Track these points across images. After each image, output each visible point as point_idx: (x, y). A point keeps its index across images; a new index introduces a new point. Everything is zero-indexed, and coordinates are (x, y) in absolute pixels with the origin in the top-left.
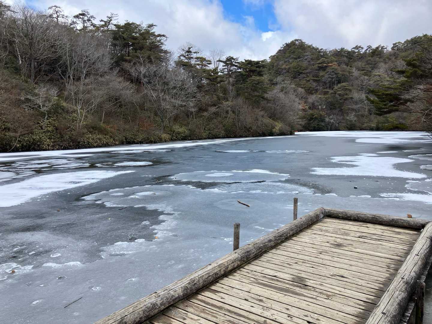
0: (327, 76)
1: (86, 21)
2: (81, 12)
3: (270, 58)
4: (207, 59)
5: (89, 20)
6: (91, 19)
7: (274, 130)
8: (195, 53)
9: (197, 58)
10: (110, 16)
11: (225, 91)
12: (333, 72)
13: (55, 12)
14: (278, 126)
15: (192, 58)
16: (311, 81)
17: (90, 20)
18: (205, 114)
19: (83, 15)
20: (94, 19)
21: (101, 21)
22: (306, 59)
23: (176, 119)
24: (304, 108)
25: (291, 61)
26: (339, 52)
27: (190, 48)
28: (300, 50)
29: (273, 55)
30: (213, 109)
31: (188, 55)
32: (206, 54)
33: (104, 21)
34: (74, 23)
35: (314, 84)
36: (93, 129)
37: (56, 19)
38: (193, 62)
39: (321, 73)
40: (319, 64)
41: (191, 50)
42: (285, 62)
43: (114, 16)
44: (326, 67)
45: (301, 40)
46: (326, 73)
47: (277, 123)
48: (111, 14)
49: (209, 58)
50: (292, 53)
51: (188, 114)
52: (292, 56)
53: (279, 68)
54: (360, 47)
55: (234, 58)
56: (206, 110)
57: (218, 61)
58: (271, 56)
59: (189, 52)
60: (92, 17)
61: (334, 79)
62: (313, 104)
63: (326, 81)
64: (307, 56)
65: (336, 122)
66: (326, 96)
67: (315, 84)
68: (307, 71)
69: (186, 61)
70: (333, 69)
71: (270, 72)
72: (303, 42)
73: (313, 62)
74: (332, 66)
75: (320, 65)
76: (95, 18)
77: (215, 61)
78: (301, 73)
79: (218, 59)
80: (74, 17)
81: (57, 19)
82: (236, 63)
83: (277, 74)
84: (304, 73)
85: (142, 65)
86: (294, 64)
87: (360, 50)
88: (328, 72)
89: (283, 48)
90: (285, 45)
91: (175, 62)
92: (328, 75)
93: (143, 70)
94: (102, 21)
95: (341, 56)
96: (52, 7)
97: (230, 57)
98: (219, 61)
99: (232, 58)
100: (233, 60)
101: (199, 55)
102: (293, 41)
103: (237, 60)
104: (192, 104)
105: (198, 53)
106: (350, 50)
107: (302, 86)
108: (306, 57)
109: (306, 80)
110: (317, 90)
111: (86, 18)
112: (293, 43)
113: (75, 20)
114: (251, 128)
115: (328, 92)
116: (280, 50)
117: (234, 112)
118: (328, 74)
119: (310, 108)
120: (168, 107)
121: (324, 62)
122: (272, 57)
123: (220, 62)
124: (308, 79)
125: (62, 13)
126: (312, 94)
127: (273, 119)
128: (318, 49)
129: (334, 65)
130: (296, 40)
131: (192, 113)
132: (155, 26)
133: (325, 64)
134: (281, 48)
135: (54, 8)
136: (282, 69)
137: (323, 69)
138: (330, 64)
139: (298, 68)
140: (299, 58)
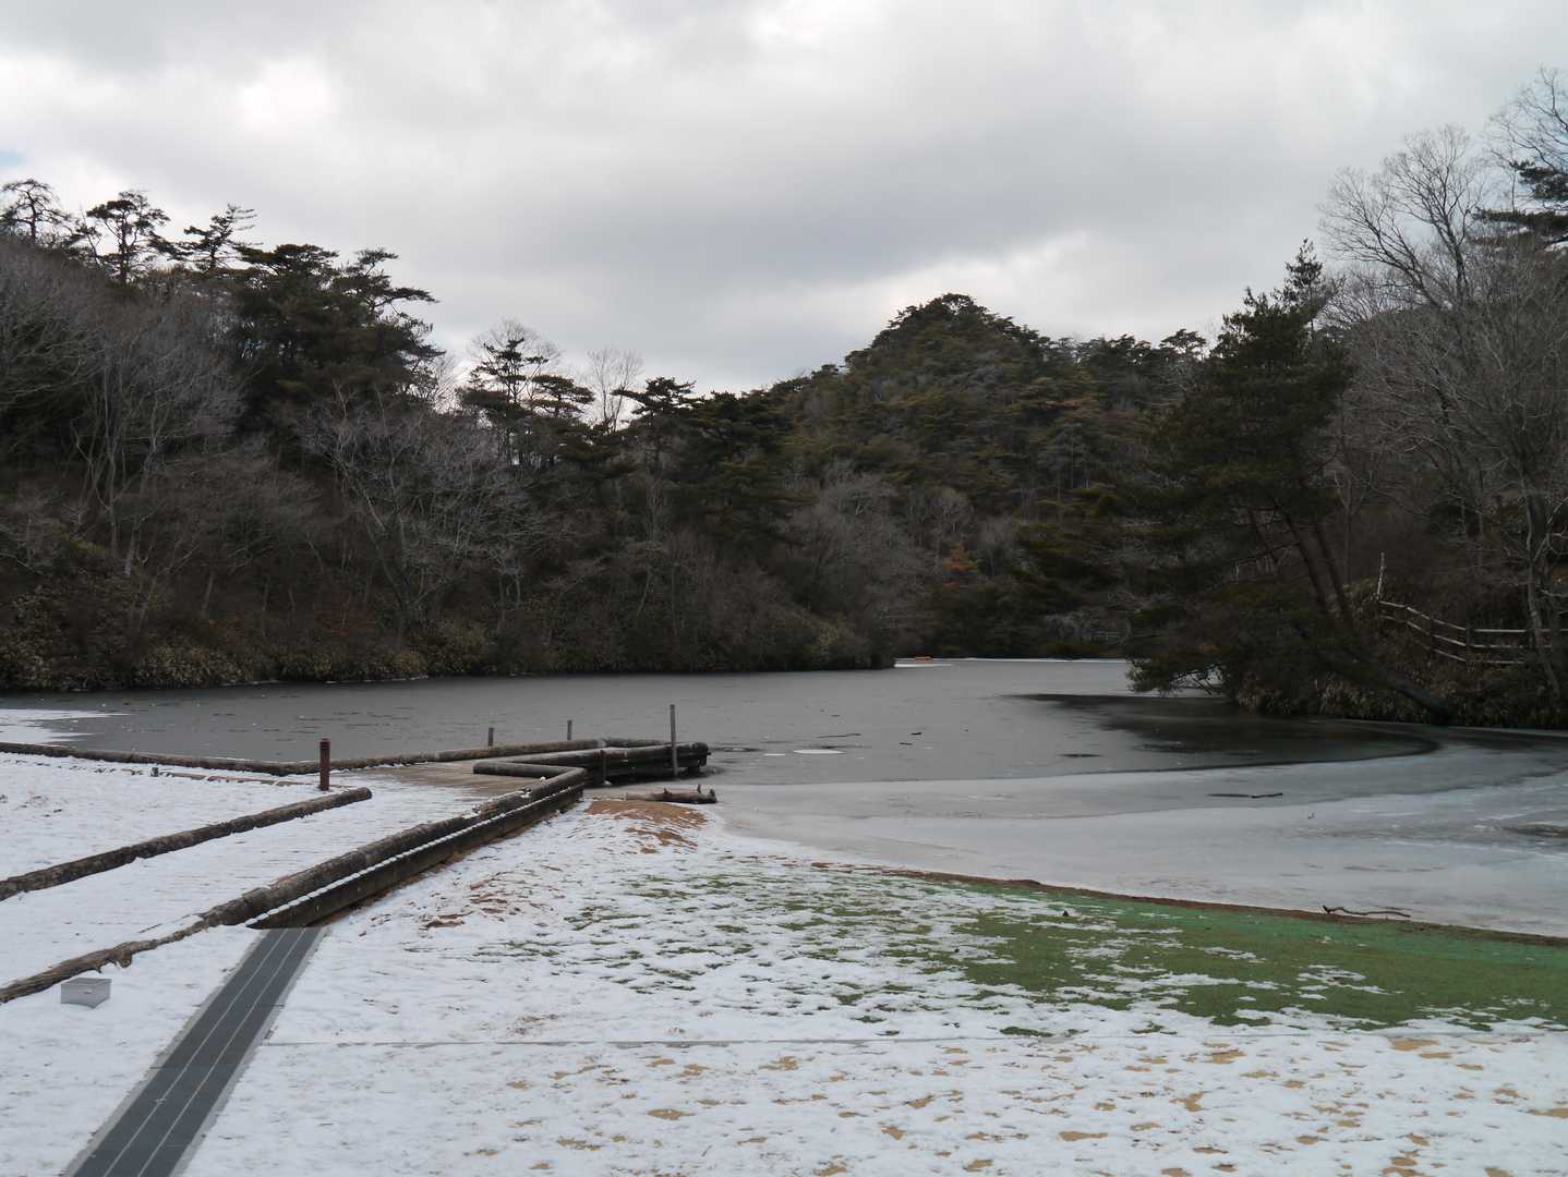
0: (1052, 448)
1: (134, 230)
2: (116, 198)
3: (847, 359)
4: (577, 384)
5: (142, 224)
6: (153, 223)
7: (813, 648)
8: (532, 360)
9: (540, 379)
10: (222, 215)
11: (637, 503)
12: (1077, 432)
13: (28, 201)
14: (830, 634)
15: (523, 378)
16: (994, 464)
17: (147, 224)
18: (558, 583)
19: (123, 205)
20: (162, 223)
21: (187, 232)
22: (981, 378)
23: (452, 598)
24: (960, 567)
25: (922, 379)
26: (1114, 351)
27: (513, 344)
28: (960, 342)
29: (860, 348)
30: (588, 567)
31: (505, 369)
32: (573, 366)
33: (201, 233)
34: (87, 232)
35: (1006, 475)
36: (174, 626)
37: (29, 226)
38: (525, 391)
39: (1036, 434)
40: (1029, 397)
41: (518, 349)
42: (902, 383)
43: (241, 215)
44: (1056, 410)
45: (967, 298)
46: (1052, 436)
47: (825, 625)
48: (227, 209)
49: (586, 379)
50: (930, 348)
51: (494, 583)
52: (928, 362)
53: (876, 407)
54: (1192, 337)
55: (678, 383)
56: (561, 570)
57: (616, 393)
58: (854, 353)
59: (511, 355)
60: (157, 214)
61: (1079, 460)
62: (998, 552)
63: (1051, 465)
64: (987, 363)
65: (1082, 626)
66: (1044, 525)
67: (1007, 477)
68: (983, 423)
69: (500, 387)
70: (1077, 420)
71: (842, 417)
72: (976, 308)
73: (1004, 391)
74: (1074, 408)
75: (1032, 403)
76: (167, 219)
77: (609, 390)
78: (959, 430)
79: (616, 386)
80: (90, 214)
81: (32, 224)
82: (682, 401)
83: (868, 427)
84: (971, 433)
85: (341, 418)
86: (934, 394)
87: (1194, 350)
88: (1060, 431)
89: (898, 326)
90: (907, 315)
91: (458, 391)
92: (1060, 443)
93: (345, 431)
94: (193, 230)
95: (1121, 369)
96: (19, 184)
97: (661, 379)
98: (621, 392)
99: (670, 384)
100: (671, 392)
101: (546, 370)
102: (937, 301)
103: (688, 392)
104: (506, 553)
105: (546, 361)
106: (1155, 346)
107: (960, 482)
108: (981, 370)
109: (976, 457)
110: (1016, 501)
111: (132, 218)
112: (938, 309)
113: (90, 222)
114: (726, 637)
115: (1054, 507)
116: (885, 333)
117: (665, 579)
118: (1058, 438)
119: (986, 568)
120: (424, 561)
121: (1045, 392)
122: (856, 358)
123: (625, 399)
124: (982, 454)
125: (53, 206)
126: (997, 514)
127: (814, 610)
128: (1033, 335)
129: (1085, 404)
130: (951, 298)
131: (508, 580)
132: (390, 256)
133: (1052, 399)
134: (893, 324)
135: (25, 188)
136: (890, 411)
137: (1046, 417)
138: (1072, 402)
139: (948, 409)
140: (954, 371)
